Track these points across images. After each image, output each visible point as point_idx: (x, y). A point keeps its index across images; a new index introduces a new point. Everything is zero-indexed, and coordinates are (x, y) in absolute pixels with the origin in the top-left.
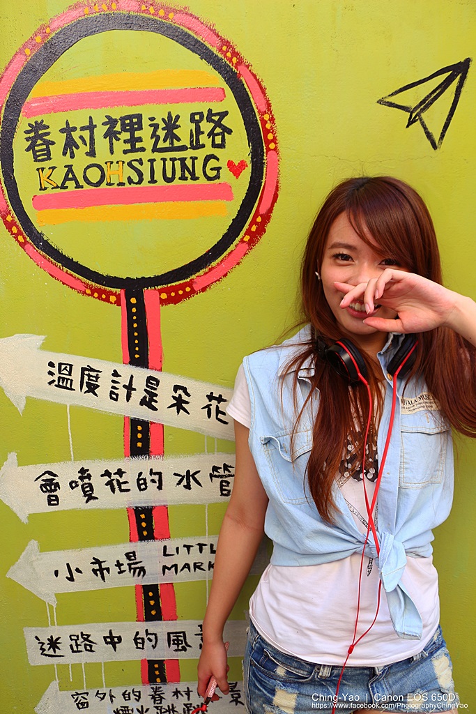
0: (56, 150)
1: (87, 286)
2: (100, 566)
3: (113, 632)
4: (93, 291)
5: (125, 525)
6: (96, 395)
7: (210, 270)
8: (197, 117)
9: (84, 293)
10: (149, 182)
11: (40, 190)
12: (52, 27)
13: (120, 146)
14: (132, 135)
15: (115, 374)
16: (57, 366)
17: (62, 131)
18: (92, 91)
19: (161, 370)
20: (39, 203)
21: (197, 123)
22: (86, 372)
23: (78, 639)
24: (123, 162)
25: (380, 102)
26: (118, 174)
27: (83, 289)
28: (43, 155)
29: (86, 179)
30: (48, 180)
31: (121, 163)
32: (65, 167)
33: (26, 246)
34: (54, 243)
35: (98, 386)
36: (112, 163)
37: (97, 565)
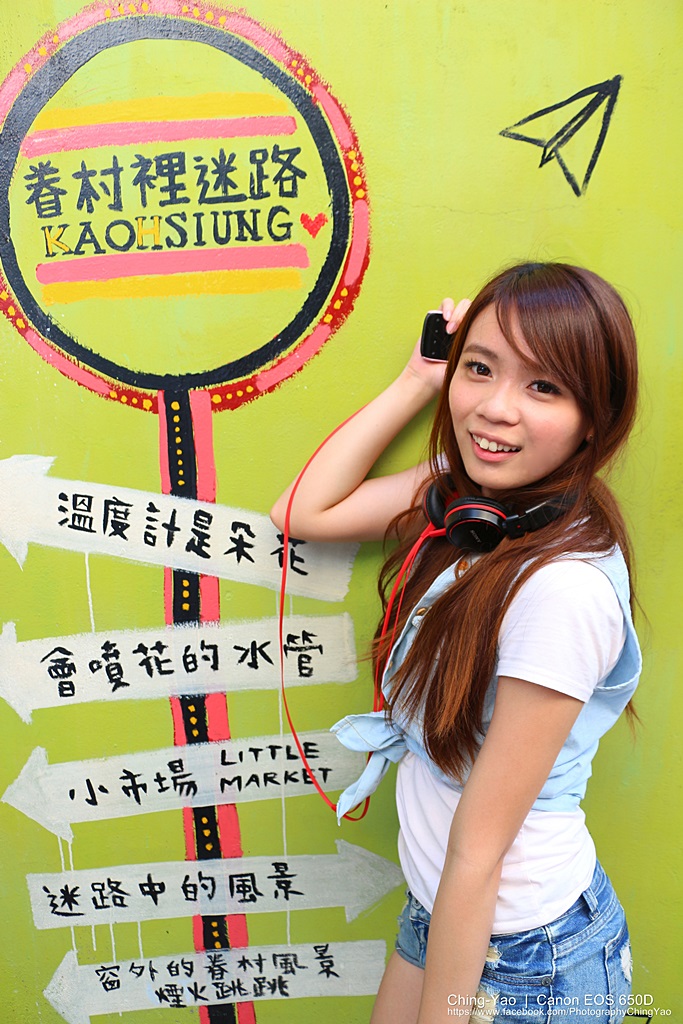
0: (69, 202)
1: (112, 387)
2: (133, 782)
3: (153, 877)
5: (167, 722)
6: (125, 538)
7: (280, 362)
8: (259, 156)
9: (108, 396)
10: (195, 244)
11: (47, 256)
12: (61, 35)
13: (155, 195)
14: (172, 181)
15: (152, 508)
16: (70, 498)
17: (76, 175)
18: (117, 122)
19: (214, 501)
20: (45, 274)
21: (260, 164)
22: (112, 507)
23: (103, 889)
24: (160, 218)
25: (503, 133)
26: (153, 233)
27: (106, 391)
28: (50, 208)
29: (109, 240)
30: (57, 243)
31: (156, 219)
32: (81, 224)
33: (28, 333)
34: (67, 329)
35: (128, 526)
36: (144, 218)
37: (129, 780)
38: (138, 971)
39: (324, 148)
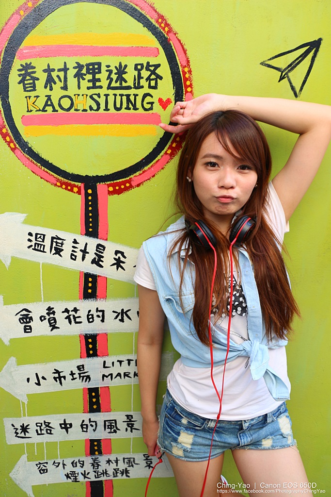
0: (40, 84)
1: (58, 180)
2: (59, 375)
3: (66, 420)
4: (62, 184)
5: (77, 346)
6: (61, 256)
7: (144, 172)
8: (139, 67)
9: (56, 185)
10: (104, 110)
11: (27, 111)
13: (85, 84)
14: (94, 77)
15: (75, 242)
16: (34, 235)
17: (45, 71)
18: (67, 44)
19: (106, 240)
20: (26, 121)
21: (139, 71)
22: (55, 240)
23: (42, 426)
24: (87, 95)
25: (262, 64)
26: (83, 103)
27: (55, 182)
28: (30, 87)
29: (60, 105)
30: (33, 105)
31: (85, 96)
32: (46, 96)
33: (16, 151)
34: (36, 149)
35: (63, 250)
36: (79, 95)
37: (57, 374)
38: (57, 464)
39: (172, 65)
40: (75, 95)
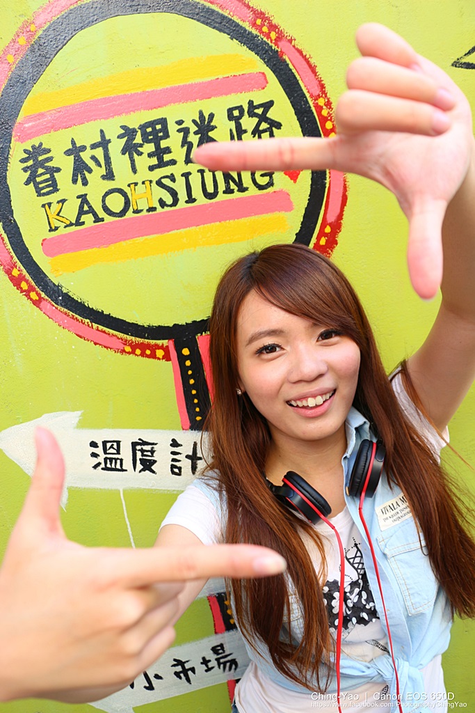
0: (64, 178)
1: (125, 342)
2: (183, 667)
4: (134, 347)
5: (207, 616)
6: (153, 472)
8: (236, 113)
9: (123, 351)
10: (187, 202)
11: (50, 231)
12: (38, 23)
13: (143, 162)
14: (158, 146)
15: (175, 443)
16: (100, 445)
17: (68, 153)
18: (100, 97)
20: (51, 247)
21: (237, 120)
22: (138, 447)
24: (151, 182)
25: (455, 64)
26: (146, 197)
27: (121, 346)
28: (48, 186)
29: (106, 209)
30: (58, 218)
31: (147, 183)
32: (78, 197)
33: (42, 304)
34: (77, 295)
35: (155, 461)
36: (136, 184)
37: (180, 667)
39: (294, 98)
40: (129, 186)
